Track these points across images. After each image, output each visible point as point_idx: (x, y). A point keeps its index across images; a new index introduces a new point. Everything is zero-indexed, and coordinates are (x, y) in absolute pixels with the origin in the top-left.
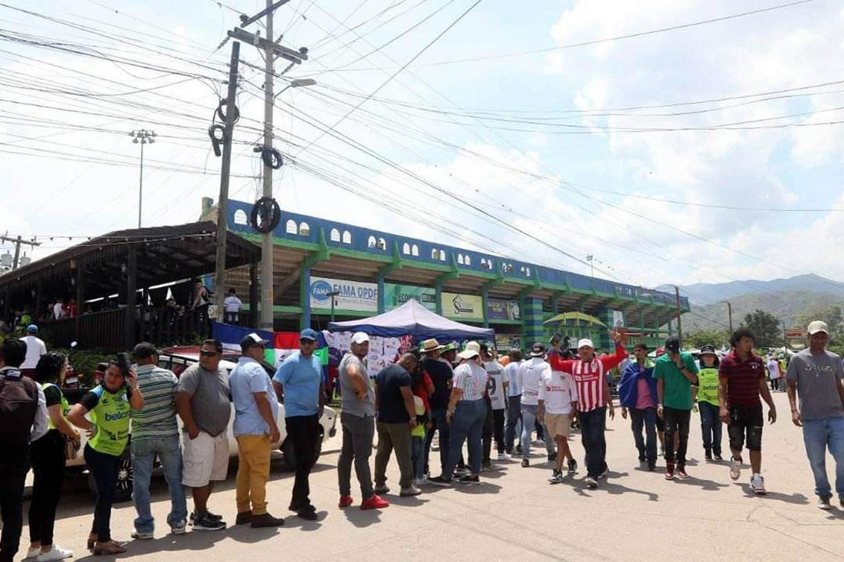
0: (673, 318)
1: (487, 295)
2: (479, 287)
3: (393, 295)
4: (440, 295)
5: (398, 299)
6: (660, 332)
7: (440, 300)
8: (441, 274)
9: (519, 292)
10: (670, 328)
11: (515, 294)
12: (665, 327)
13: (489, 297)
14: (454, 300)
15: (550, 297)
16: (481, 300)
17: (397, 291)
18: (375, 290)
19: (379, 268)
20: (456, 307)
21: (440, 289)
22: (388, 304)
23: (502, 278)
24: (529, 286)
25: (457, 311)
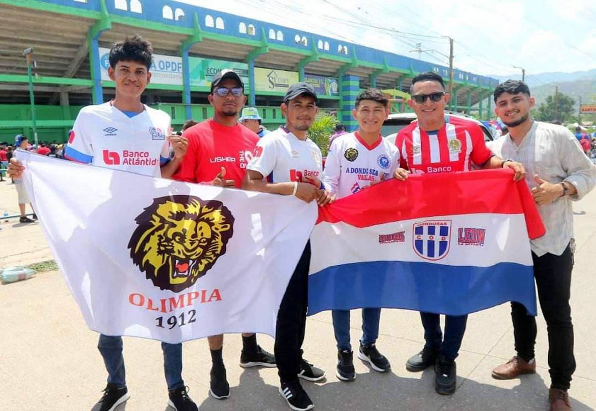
0: (485, 98)
1: (303, 71)
2: (297, 64)
3: (201, 68)
4: (253, 69)
5: (205, 73)
6: (471, 110)
7: (253, 75)
8: (253, 49)
9: (338, 70)
10: (480, 106)
11: (334, 71)
12: (477, 106)
13: (306, 73)
14: (268, 76)
15: (370, 75)
16: (297, 77)
17: (204, 65)
18: (179, 64)
19: (182, 41)
20: (270, 81)
21: (253, 64)
22: (195, 78)
23: (317, 55)
24: (347, 64)
25: (272, 86)
